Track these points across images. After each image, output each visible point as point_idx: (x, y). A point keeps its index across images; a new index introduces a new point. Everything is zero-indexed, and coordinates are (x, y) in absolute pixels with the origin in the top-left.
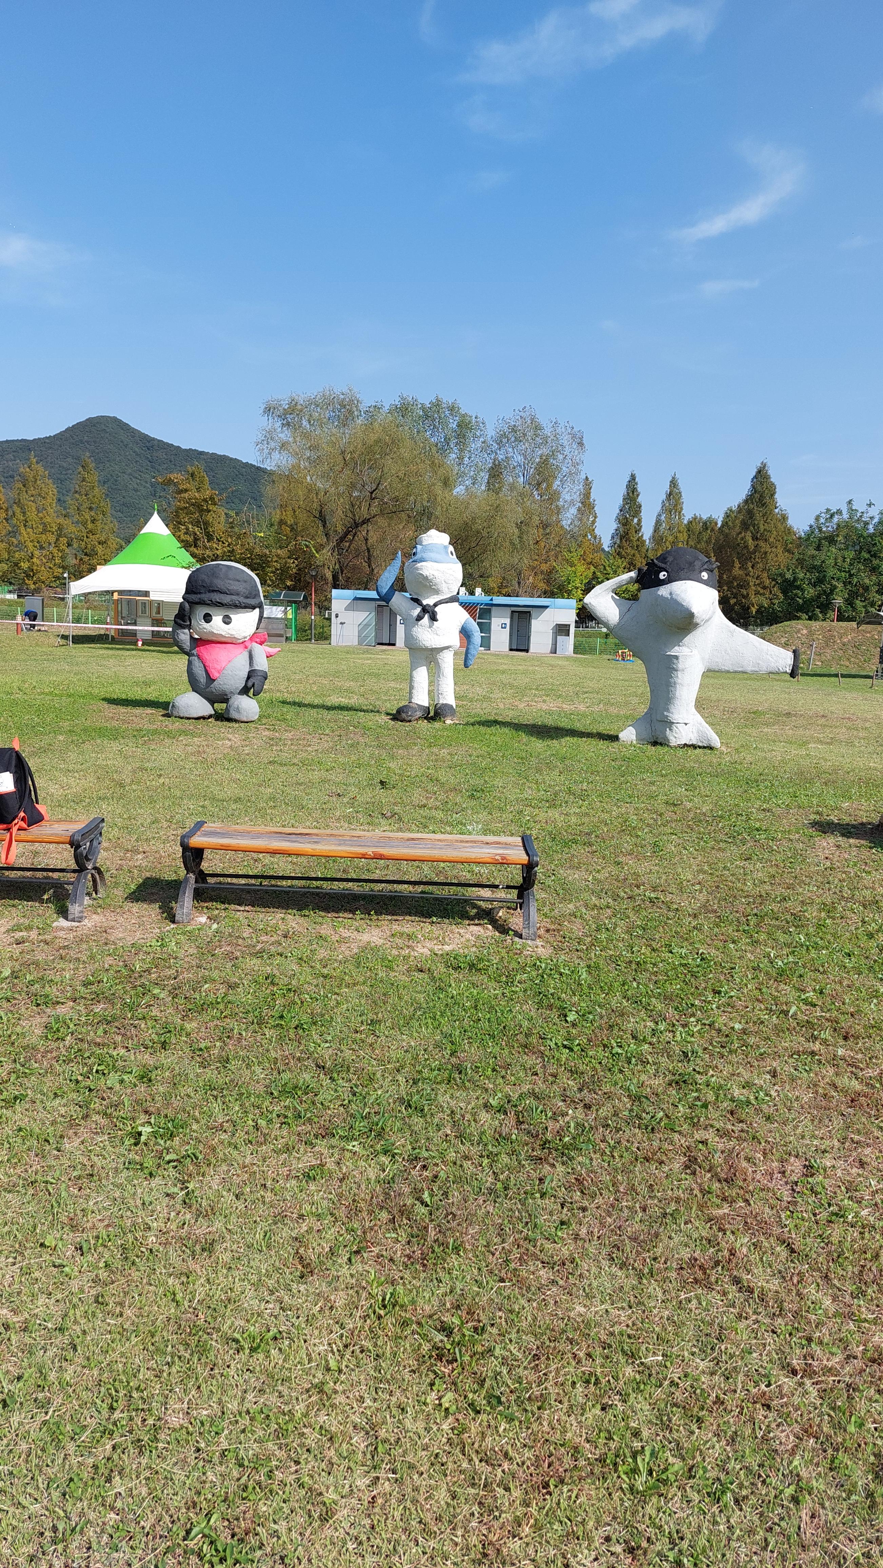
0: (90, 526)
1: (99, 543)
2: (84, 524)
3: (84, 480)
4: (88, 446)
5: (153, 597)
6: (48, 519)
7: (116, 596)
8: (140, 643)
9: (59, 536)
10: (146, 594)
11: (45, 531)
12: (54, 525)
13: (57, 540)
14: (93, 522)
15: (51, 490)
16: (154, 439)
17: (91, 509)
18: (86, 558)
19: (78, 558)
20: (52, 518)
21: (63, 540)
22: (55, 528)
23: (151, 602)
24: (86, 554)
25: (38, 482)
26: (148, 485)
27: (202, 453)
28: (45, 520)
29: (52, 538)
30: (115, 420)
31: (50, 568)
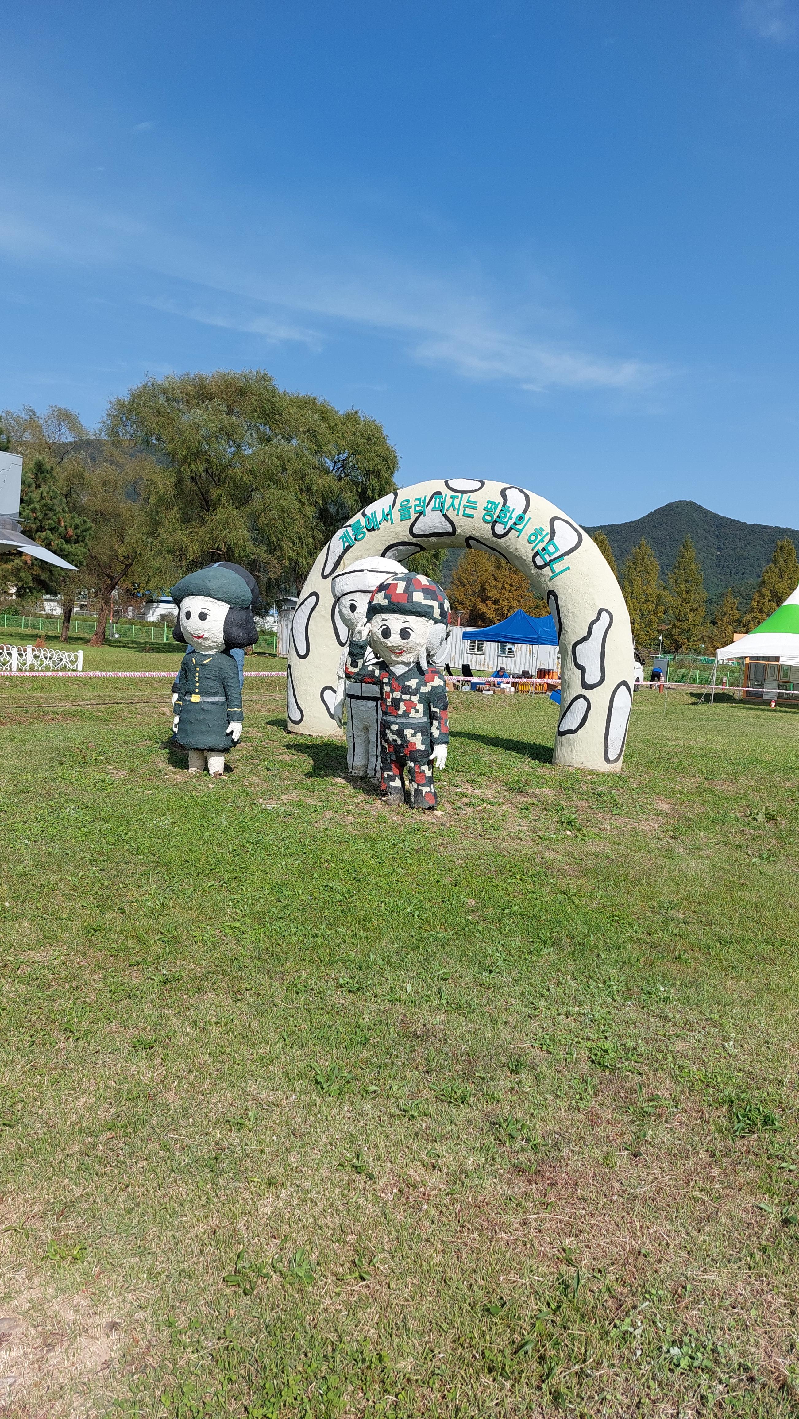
0: (684, 596)
1: (691, 610)
2: (680, 594)
3: (683, 557)
4: (665, 527)
5: (782, 662)
6: (650, 591)
7: (747, 661)
8: (773, 704)
9: (657, 605)
10: (777, 659)
11: (647, 601)
12: (654, 596)
13: (656, 608)
14: (687, 592)
15: (655, 566)
16: (723, 518)
17: (687, 581)
18: (678, 624)
19: (672, 623)
20: (654, 590)
21: (662, 608)
22: (655, 598)
23: (780, 666)
24: (679, 620)
25: (646, 560)
26: (714, 558)
27: (765, 527)
28: (648, 591)
29: (651, 607)
30: (691, 503)
31: (647, 632)
